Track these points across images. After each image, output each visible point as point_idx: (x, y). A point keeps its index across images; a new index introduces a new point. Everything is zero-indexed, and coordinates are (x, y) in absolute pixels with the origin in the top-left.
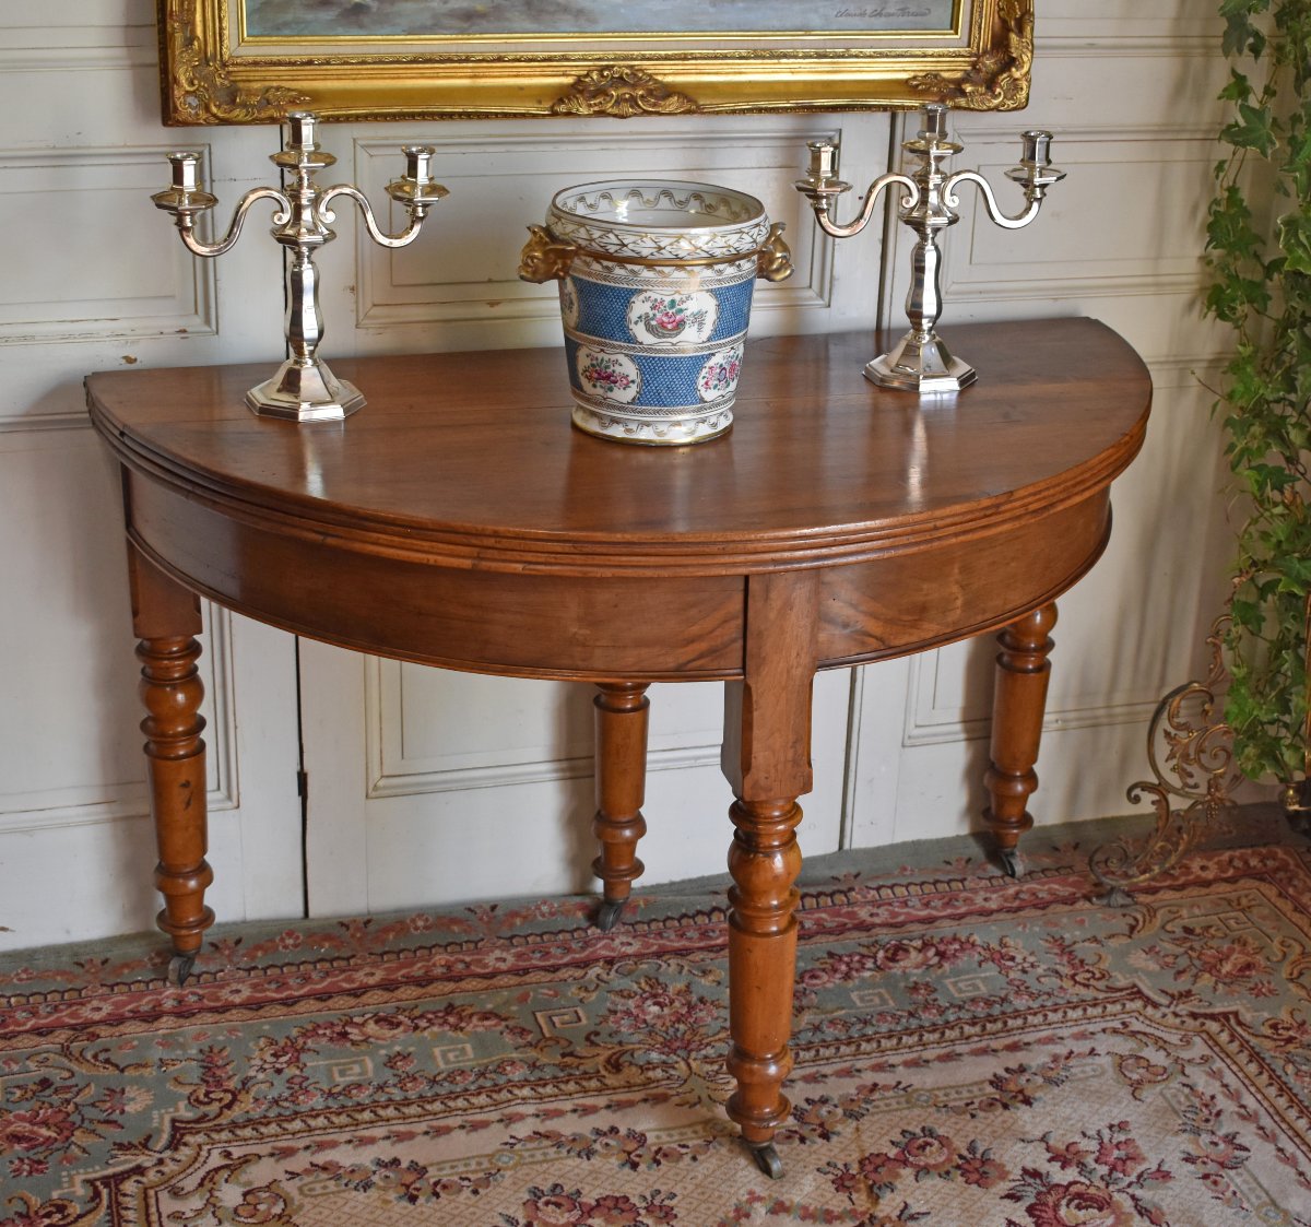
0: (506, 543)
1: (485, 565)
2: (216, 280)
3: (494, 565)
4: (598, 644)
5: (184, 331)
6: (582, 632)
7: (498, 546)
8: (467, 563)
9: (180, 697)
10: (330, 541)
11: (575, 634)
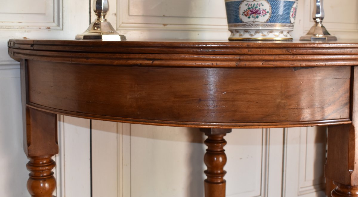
0: (254, 51)
1: (243, 64)
2: (63, 7)
3: (247, 64)
4: (291, 107)
5: (49, 28)
6: (283, 101)
7: (249, 53)
8: (233, 64)
9: (47, 185)
10: (157, 62)
11: (280, 102)
